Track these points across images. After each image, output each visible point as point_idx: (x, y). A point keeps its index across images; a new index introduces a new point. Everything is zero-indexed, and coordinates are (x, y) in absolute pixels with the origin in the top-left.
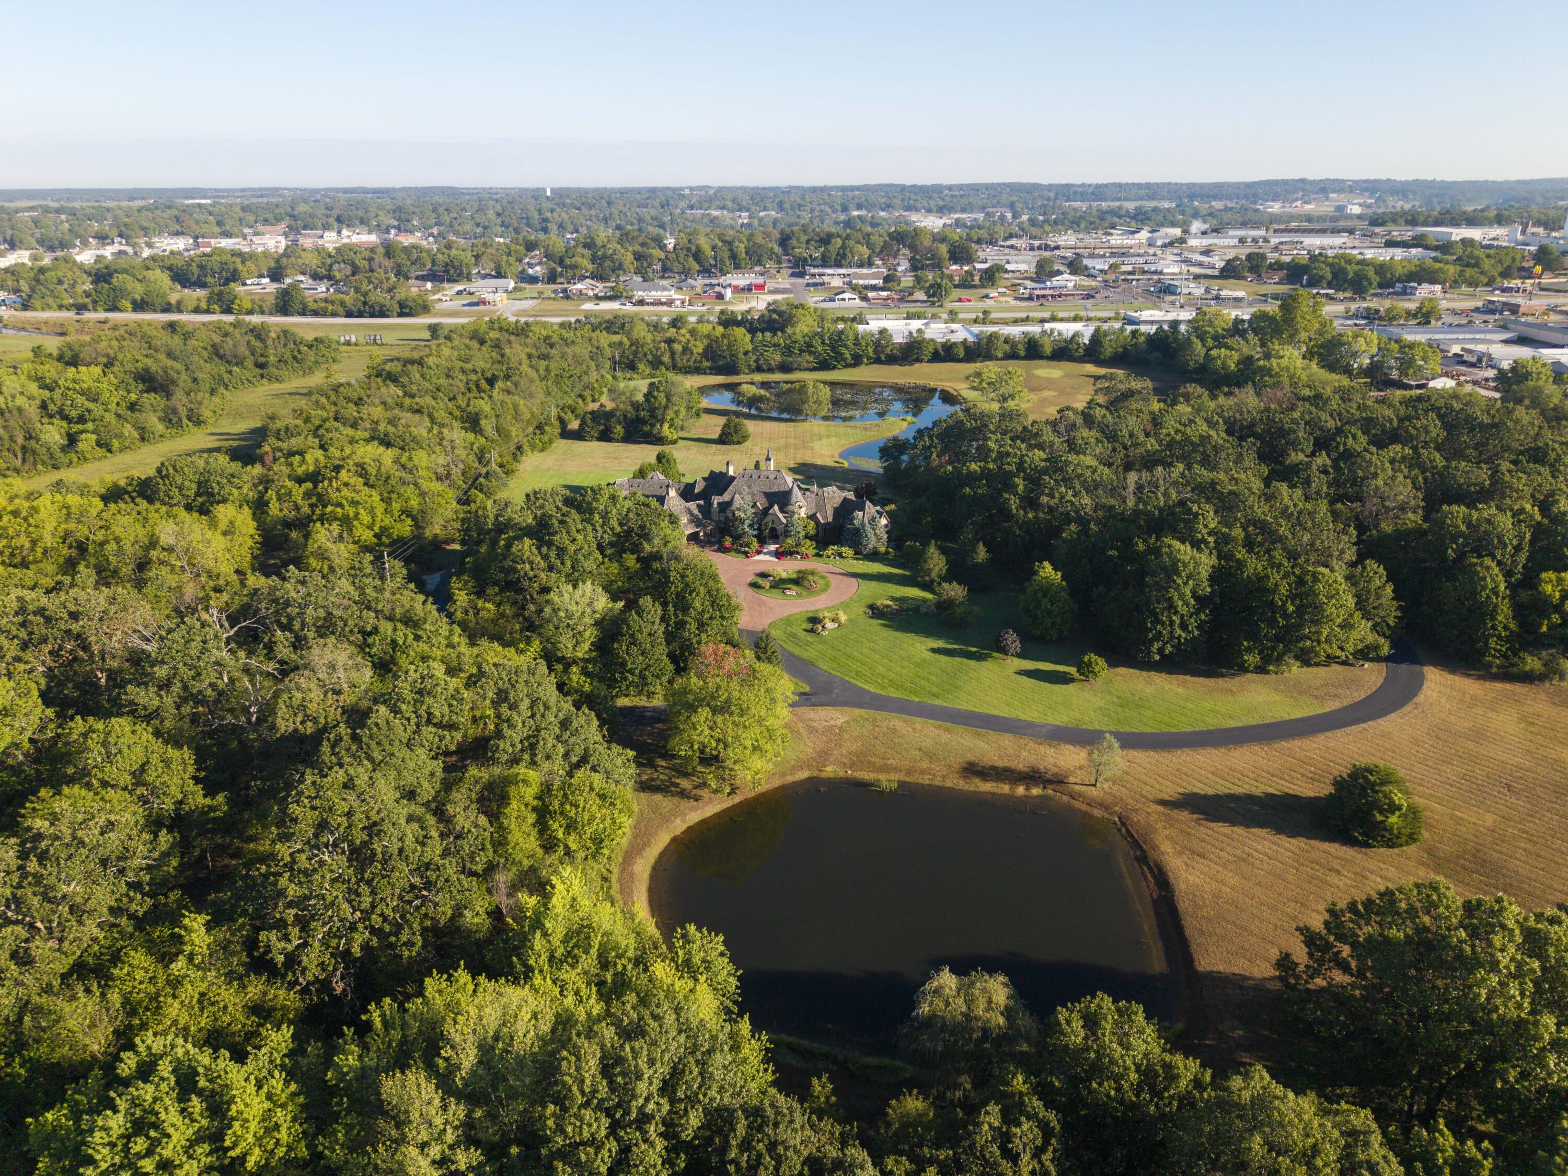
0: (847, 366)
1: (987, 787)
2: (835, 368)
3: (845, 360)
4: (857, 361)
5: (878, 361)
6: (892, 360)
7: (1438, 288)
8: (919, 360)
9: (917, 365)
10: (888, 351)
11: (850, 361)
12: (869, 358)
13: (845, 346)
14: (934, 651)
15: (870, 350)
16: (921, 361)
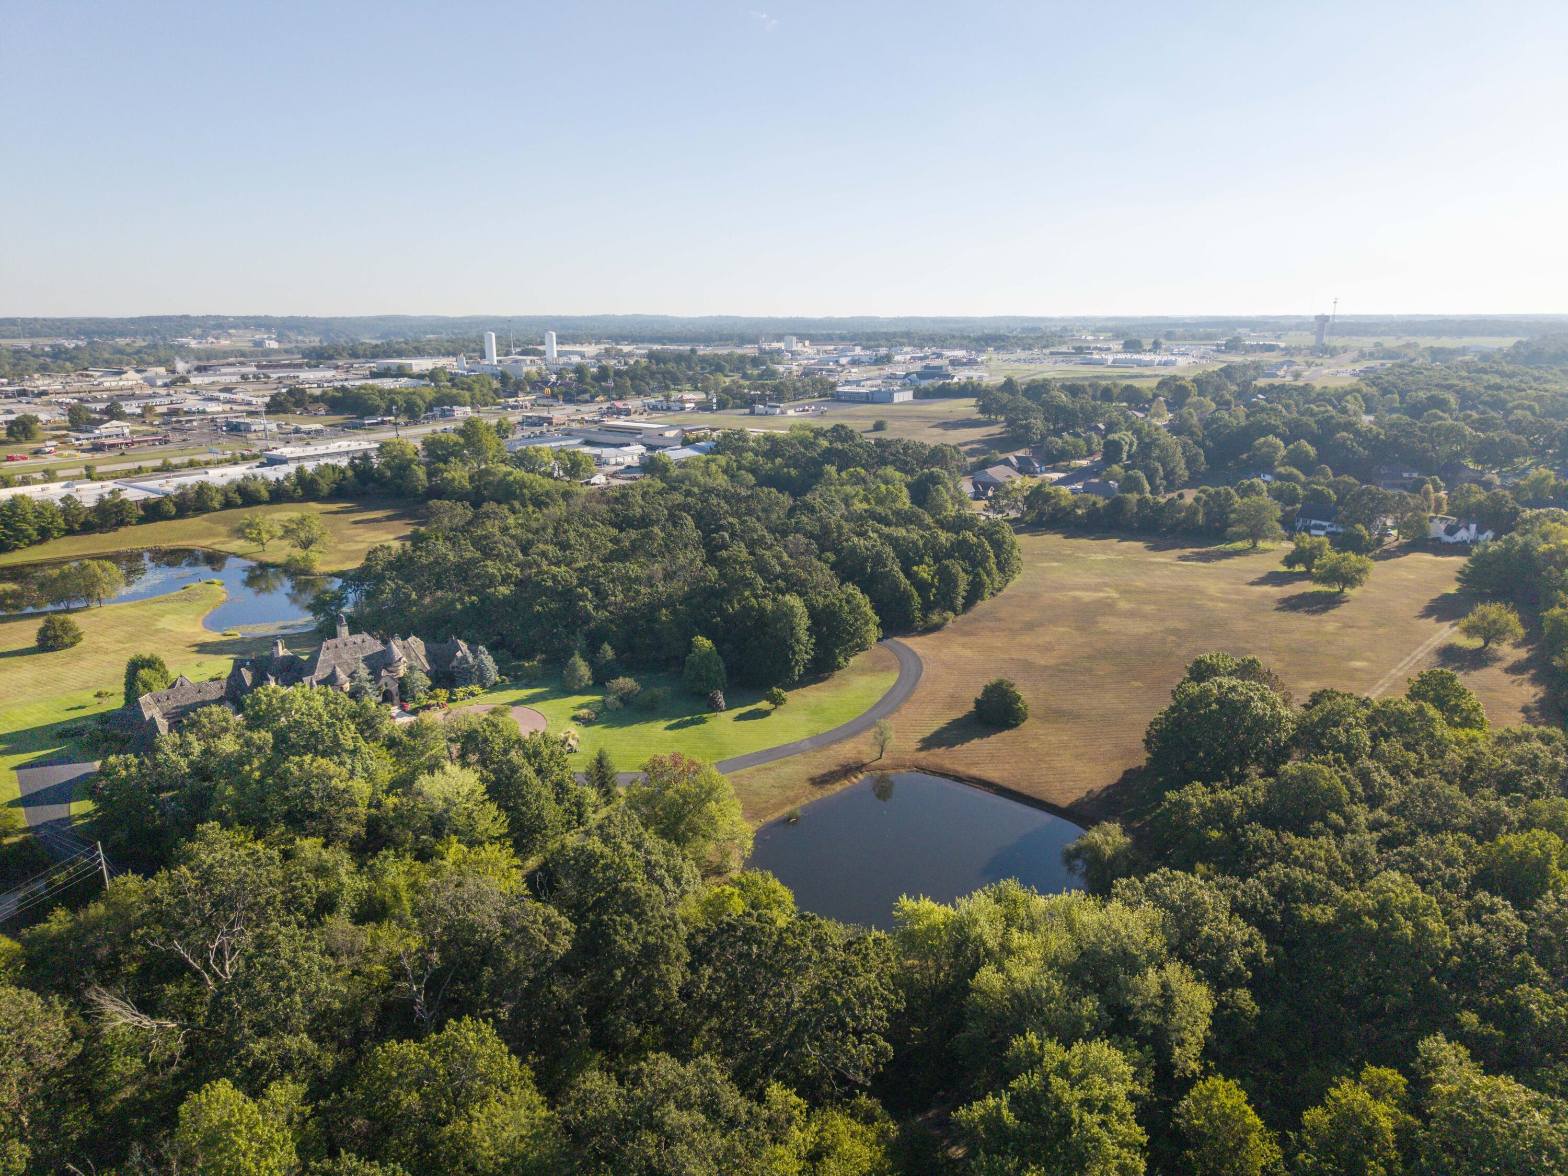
0: (32, 543)
1: (838, 787)
2: (16, 547)
3: (28, 537)
4: (44, 535)
5: (70, 532)
6: (88, 528)
7: (468, 409)
8: (122, 523)
9: (122, 530)
10: (82, 519)
11: (35, 536)
12: (59, 530)
13: (25, 520)
14: (670, 728)
15: (60, 521)
16: (129, 523)
